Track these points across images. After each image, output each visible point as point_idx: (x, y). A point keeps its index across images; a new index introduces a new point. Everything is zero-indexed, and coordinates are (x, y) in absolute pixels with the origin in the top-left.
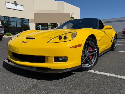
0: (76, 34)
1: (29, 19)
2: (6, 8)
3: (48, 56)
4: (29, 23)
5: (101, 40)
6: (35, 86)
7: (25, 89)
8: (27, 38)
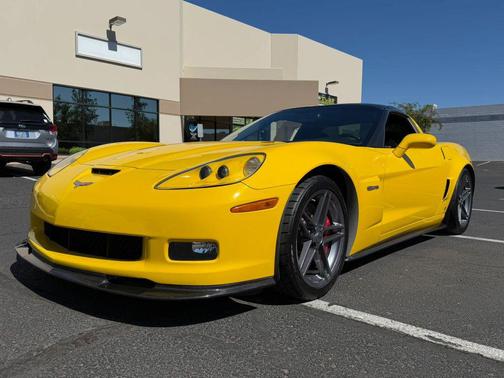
0: (261, 161)
1: (158, 101)
2: (77, 56)
3: (150, 238)
4: (161, 116)
5: (377, 187)
6: (87, 338)
7: (50, 345)
8: (95, 171)
